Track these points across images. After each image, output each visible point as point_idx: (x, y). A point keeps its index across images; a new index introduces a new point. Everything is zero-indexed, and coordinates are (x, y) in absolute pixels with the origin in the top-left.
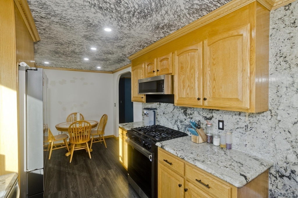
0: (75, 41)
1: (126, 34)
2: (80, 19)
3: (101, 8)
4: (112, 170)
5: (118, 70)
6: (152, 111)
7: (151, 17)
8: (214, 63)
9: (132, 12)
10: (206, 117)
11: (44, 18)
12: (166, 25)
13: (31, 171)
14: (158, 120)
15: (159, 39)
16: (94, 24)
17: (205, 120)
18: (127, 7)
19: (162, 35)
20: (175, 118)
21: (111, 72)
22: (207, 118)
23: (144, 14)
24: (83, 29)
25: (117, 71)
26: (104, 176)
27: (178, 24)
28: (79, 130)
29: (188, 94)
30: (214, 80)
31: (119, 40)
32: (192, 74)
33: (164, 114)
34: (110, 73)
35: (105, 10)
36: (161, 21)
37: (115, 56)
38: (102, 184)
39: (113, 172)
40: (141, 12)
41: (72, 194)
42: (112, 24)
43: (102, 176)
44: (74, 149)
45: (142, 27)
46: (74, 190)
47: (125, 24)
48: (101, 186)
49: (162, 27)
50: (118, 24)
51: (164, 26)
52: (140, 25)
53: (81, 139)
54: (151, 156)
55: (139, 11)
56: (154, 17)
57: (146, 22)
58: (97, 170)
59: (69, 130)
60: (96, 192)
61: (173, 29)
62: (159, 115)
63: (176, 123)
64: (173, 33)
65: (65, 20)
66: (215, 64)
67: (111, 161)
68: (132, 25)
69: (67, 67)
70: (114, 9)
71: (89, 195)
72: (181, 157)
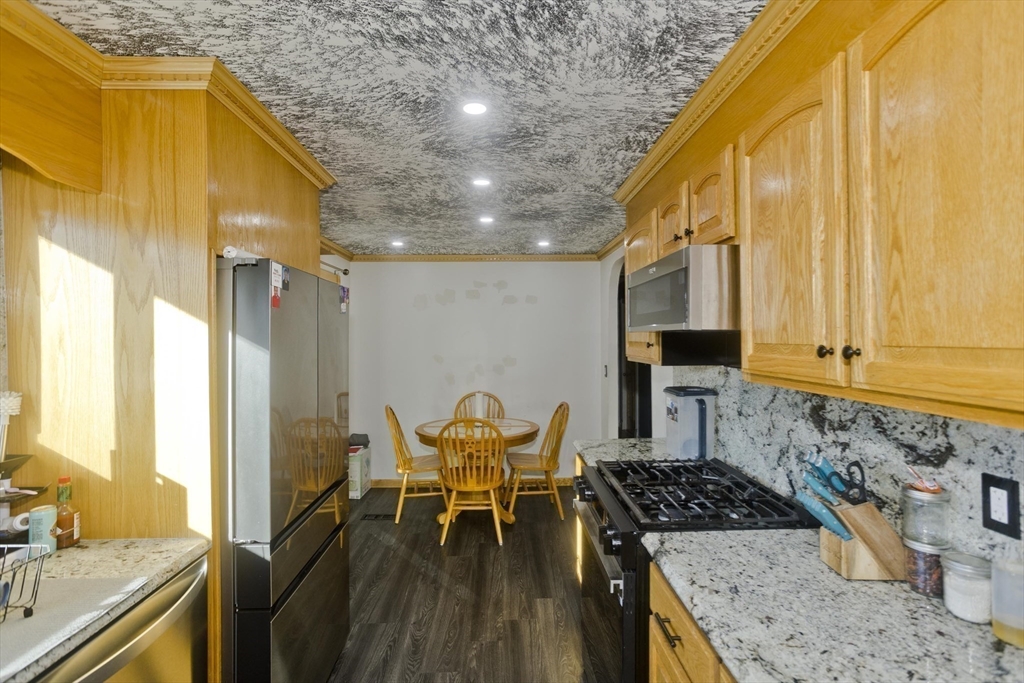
0: (412, 166)
1: (540, 110)
2: (379, 95)
3: (402, 40)
4: (549, 601)
5: (609, 246)
6: (692, 400)
7: (584, 16)
8: (895, 155)
9: (502, 22)
10: (912, 448)
11: (302, 117)
12: (668, 30)
13: (243, 543)
14: (721, 439)
15: (682, 97)
16: (423, 100)
17: (907, 463)
18: (472, 8)
19: (685, 81)
20: (780, 438)
21: (594, 256)
22: (921, 452)
23: (546, 11)
24: (409, 125)
25: (610, 250)
26: (516, 616)
27: (725, 10)
28: (467, 446)
29: (785, 328)
30: (896, 245)
31: (535, 137)
32: (799, 231)
33: (740, 414)
34: (591, 259)
35: (418, 42)
36: (637, 20)
37: (566, 197)
38: (500, 638)
39: (551, 610)
40: (531, 8)
41: (407, 641)
42: (473, 84)
43: (510, 614)
44: (456, 505)
45: (577, 66)
46: (418, 633)
47: (512, 74)
48: (493, 645)
49: (659, 44)
50: (488, 78)
51: (661, 37)
52: (569, 63)
53: (471, 475)
54: (621, 583)
55: (524, 8)
56: (595, 14)
57: (579, 44)
58: (503, 587)
59: (438, 443)
60: (471, 660)
61: (717, 37)
62: (725, 418)
63: (784, 459)
64: (727, 58)
65: (347, 110)
66: (899, 157)
67: (560, 568)
68: (538, 70)
69: (455, 251)
70: (440, 28)
71: (447, 664)
72: (700, 622)
